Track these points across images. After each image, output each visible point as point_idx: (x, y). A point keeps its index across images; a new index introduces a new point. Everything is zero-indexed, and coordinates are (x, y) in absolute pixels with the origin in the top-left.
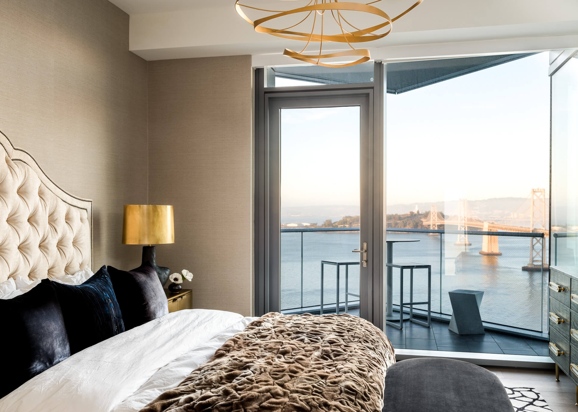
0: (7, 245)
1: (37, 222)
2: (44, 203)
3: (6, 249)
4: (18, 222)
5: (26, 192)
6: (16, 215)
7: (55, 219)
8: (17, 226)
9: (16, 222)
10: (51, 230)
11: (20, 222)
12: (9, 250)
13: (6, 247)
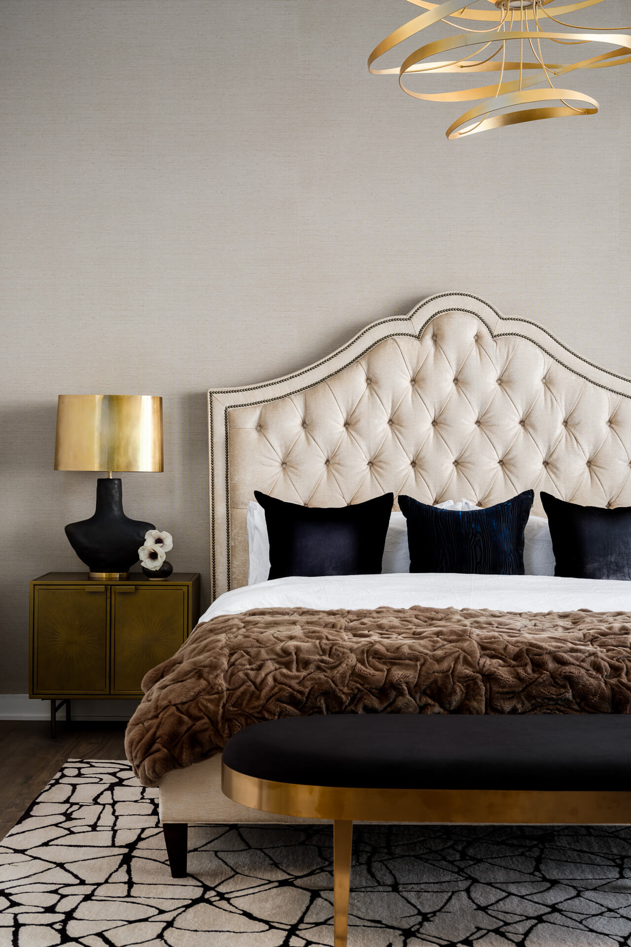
0: (468, 456)
1: (533, 427)
2: (551, 397)
3: (469, 463)
4: (493, 425)
5: (511, 382)
6: (488, 415)
7: (577, 422)
8: (490, 431)
9: (490, 424)
10: (566, 440)
11: (495, 425)
12: (473, 464)
13: (468, 460)
